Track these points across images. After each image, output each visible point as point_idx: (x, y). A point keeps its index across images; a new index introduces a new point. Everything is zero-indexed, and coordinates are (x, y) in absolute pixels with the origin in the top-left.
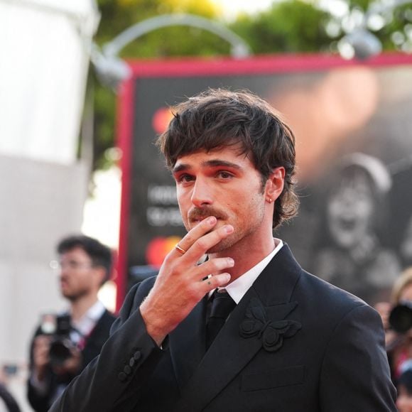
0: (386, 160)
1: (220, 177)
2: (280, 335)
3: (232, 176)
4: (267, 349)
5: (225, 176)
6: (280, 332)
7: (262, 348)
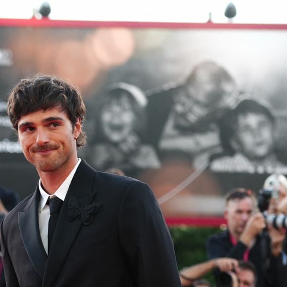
0: (143, 88)
1: (52, 126)
2: (90, 214)
3: (59, 125)
4: (85, 224)
5: (55, 125)
6: (90, 212)
7: (83, 224)
